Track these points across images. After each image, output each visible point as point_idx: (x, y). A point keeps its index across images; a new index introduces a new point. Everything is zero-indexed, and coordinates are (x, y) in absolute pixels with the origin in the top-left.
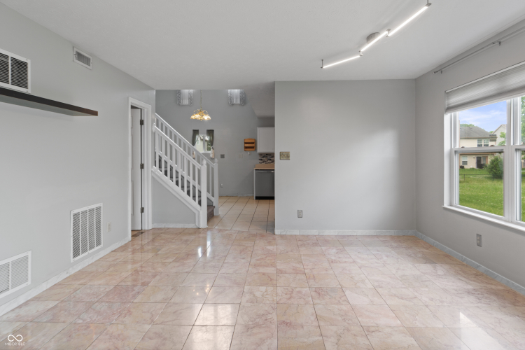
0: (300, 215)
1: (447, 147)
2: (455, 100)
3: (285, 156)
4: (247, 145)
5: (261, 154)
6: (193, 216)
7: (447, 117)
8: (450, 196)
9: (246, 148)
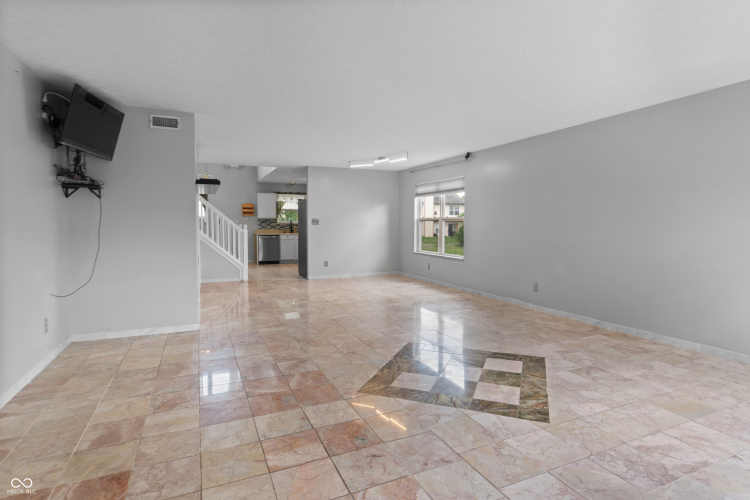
0: (326, 264)
1: (416, 218)
2: (421, 190)
3: (315, 222)
4: (245, 210)
5: (260, 220)
6: (237, 271)
7: (416, 199)
8: (417, 247)
9: (244, 213)
